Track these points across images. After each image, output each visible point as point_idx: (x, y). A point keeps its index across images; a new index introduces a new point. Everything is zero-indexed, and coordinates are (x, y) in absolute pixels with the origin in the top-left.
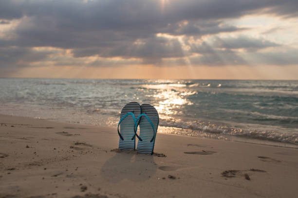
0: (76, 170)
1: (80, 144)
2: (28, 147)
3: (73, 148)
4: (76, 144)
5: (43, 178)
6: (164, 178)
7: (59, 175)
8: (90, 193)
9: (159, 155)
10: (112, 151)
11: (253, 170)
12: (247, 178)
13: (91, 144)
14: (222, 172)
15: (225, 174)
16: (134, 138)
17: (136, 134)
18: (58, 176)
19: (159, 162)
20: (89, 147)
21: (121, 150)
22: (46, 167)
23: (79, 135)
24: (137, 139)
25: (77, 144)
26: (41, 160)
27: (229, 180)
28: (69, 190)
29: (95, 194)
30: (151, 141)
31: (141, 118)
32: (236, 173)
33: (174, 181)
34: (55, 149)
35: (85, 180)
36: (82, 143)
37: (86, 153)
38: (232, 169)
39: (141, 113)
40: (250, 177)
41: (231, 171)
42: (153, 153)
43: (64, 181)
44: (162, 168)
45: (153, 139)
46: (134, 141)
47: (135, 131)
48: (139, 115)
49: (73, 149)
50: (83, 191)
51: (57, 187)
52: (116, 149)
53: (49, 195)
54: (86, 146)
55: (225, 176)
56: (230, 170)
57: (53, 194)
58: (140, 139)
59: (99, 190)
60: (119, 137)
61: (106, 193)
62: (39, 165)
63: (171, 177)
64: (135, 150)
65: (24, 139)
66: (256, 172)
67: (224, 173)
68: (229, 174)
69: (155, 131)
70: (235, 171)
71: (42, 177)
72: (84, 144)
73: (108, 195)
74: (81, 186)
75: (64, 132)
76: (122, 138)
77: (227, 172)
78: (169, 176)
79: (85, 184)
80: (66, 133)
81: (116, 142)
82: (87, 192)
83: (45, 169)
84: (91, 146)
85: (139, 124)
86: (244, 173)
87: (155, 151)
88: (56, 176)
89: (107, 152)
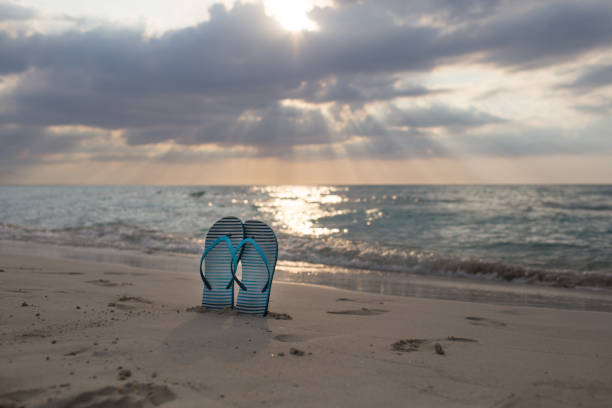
0: (115, 343)
1: (130, 298)
2: (24, 305)
3: (113, 305)
4: (121, 300)
5: (48, 359)
6: (281, 355)
7: (78, 352)
8: (135, 381)
9: (277, 317)
10: (188, 310)
11: (453, 339)
12: (440, 351)
13: (151, 299)
14: (394, 342)
15: (399, 346)
16: (230, 285)
17: (235, 278)
18: (78, 355)
19: (278, 326)
20: (147, 305)
21: (207, 308)
22: (55, 339)
23: (131, 284)
24: (237, 287)
25: (124, 299)
26: (49, 327)
27: (405, 355)
28: (95, 377)
29: (146, 382)
30: (264, 290)
31: (244, 246)
32: (421, 345)
33: (300, 358)
34: (78, 308)
35: (130, 359)
36: (134, 298)
37: (139, 314)
38: (414, 338)
39: (245, 237)
40: (446, 350)
41: (411, 341)
42: (266, 313)
43: (88, 362)
44: (281, 338)
45: (267, 287)
46: (230, 290)
47: (233, 272)
48: (241, 241)
49: (112, 308)
50: (123, 379)
51: (72, 374)
52: (198, 307)
53: (54, 387)
54: (139, 304)
55: (398, 349)
56: (409, 339)
57: (63, 386)
58: (243, 287)
59: (154, 376)
60: (202, 283)
61: (165, 381)
62: (43, 337)
63: (296, 352)
64: (233, 307)
65: (20, 291)
66: (456, 343)
67: (397, 344)
68: (407, 347)
69: (271, 271)
70: (418, 341)
71: (46, 356)
72: (137, 300)
73: (170, 386)
74: (120, 371)
75: (101, 281)
76: (208, 285)
77: (402, 343)
78: (292, 349)
79: (127, 366)
80: (107, 281)
81: (197, 294)
82: (129, 380)
83: (54, 342)
84: (149, 303)
85: (240, 258)
86: (434, 343)
87: (271, 309)
88: (73, 354)
89: (178, 312)
